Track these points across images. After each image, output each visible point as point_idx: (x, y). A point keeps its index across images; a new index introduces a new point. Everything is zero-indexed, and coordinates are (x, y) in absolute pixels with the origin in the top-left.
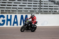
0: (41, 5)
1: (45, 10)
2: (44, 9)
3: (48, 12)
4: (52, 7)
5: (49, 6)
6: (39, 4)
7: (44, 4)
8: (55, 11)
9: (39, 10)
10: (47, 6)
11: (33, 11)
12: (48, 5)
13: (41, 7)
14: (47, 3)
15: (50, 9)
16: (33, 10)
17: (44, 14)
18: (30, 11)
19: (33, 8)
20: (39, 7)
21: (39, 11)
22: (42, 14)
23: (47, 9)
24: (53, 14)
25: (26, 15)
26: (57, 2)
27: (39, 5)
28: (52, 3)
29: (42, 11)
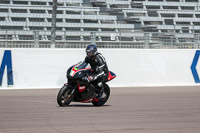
0: (59, 16)
1: (69, 33)
2: (67, 29)
3: (82, 41)
4: (96, 22)
6: (50, 12)
7: (68, 12)
8: (103, 38)
9: (49, 33)
10: (78, 21)
11: (31, 37)
12: (81, 17)
13: (58, 25)
14: (77, 10)
15: (86, 29)
16: (31, 33)
17: (68, 47)
18: (20, 36)
19: (31, 28)
20: (50, 25)
21: (49, 37)
22: (62, 47)
23: (78, 29)
24: (99, 46)
25: (6, 51)
26: (113, 6)
27: (50, 16)
28: (93, 9)
29: (60, 37)
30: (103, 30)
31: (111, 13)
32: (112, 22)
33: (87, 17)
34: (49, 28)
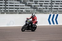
0: (7, 4)
1: (10, 10)
2: (10, 8)
3: (14, 12)
4: (19, 6)
5: (15, 6)
6: (4, 3)
7: (10, 3)
8: (21, 11)
9: (4, 10)
10: (13, 6)
12: (14, 4)
13: (7, 7)
14: (13, 2)
17: (10, 14)
20: (4, 7)
21: (4, 11)
22: (8, 14)
23: (13, 8)
24: (20, 13)
27: (4, 4)
29: (7, 11)
30: (21, 8)
31: (23, 3)
32: (23, 6)
33: (16, 4)
34: (4, 8)
